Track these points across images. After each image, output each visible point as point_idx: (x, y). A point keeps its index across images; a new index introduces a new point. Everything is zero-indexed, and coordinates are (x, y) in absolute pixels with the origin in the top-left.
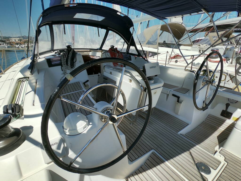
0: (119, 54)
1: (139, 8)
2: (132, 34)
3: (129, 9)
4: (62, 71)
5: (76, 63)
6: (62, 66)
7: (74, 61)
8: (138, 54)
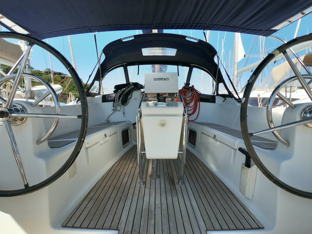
0: (193, 93)
1: (218, 25)
2: (218, 64)
3: (205, 31)
4: (113, 107)
5: (130, 100)
6: (114, 102)
7: (129, 97)
8: (228, 94)
